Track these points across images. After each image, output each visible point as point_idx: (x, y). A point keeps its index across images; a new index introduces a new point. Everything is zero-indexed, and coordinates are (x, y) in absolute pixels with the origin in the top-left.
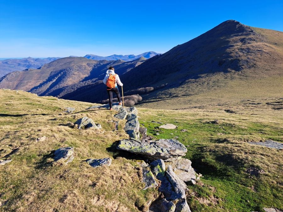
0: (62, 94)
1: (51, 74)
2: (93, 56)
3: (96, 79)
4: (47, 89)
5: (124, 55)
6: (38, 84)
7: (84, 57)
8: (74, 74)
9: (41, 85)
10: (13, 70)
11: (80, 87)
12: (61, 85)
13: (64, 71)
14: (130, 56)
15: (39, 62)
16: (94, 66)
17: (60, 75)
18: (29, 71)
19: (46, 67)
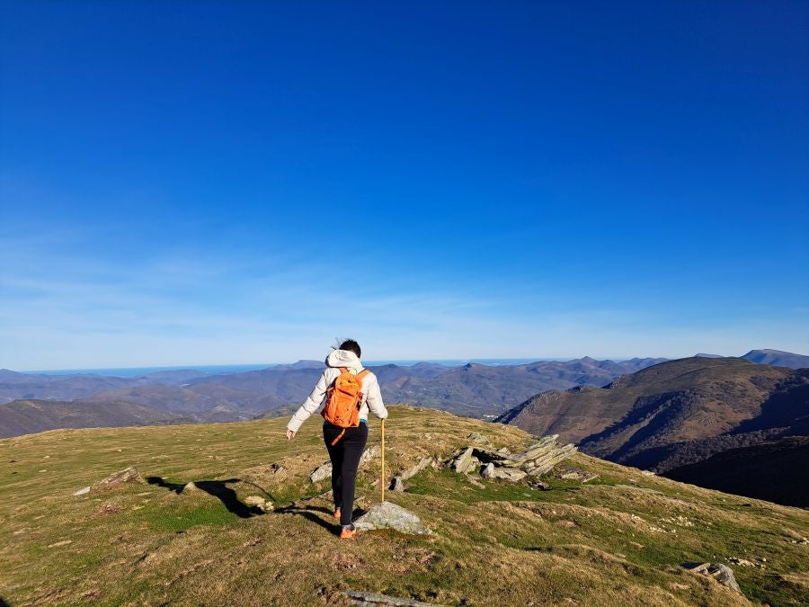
0: (665, 465)
1: (637, 402)
2: (774, 355)
3: (782, 430)
4: (622, 444)
6: (601, 428)
7: (741, 358)
8: (704, 408)
9: (607, 433)
10: (547, 387)
11: (723, 449)
12: (662, 437)
13: (674, 399)
15: (609, 370)
16: (777, 385)
17: (661, 408)
18: (584, 392)
19: (624, 385)
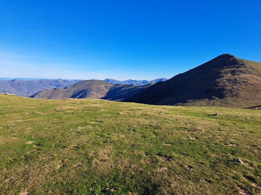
1: (74, 93)
5: (138, 80)
8: (92, 94)
10: (45, 88)
13: (85, 92)
14: (144, 82)
15: (67, 83)
16: (111, 88)
17: (81, 94)
18: (58, 90)
19: (70, 88)
